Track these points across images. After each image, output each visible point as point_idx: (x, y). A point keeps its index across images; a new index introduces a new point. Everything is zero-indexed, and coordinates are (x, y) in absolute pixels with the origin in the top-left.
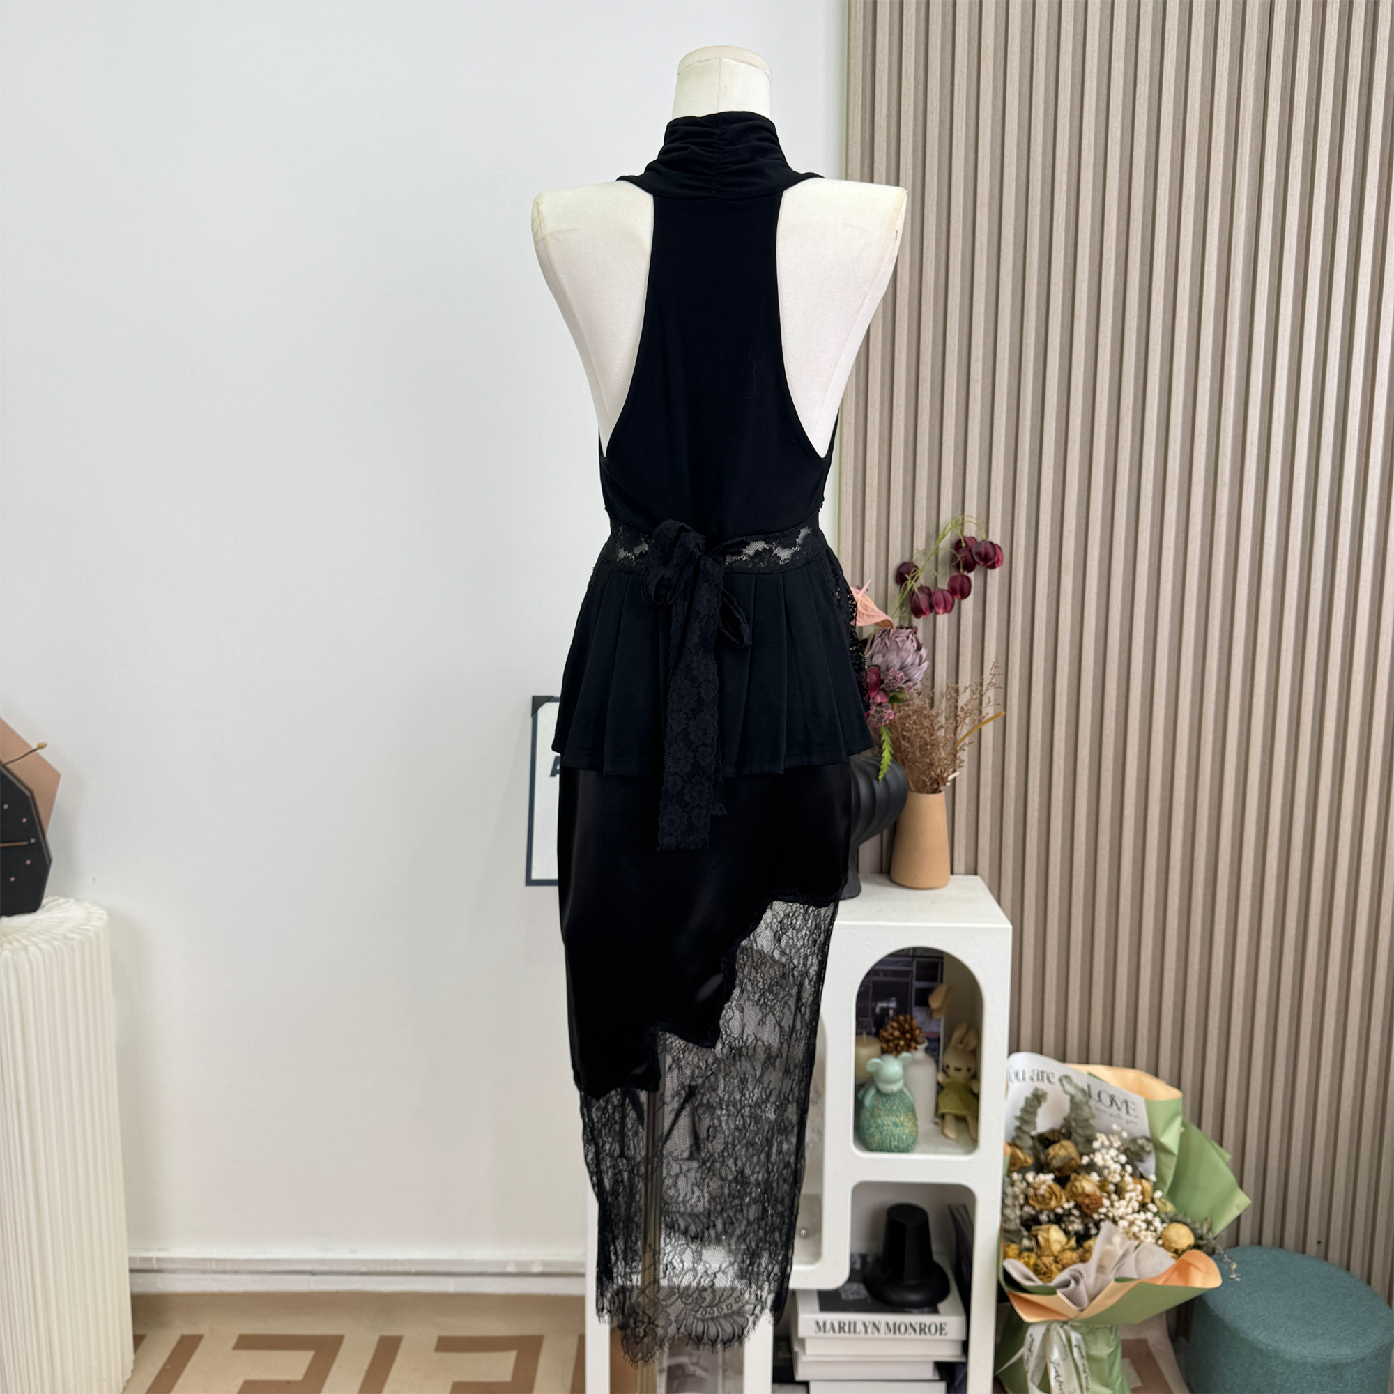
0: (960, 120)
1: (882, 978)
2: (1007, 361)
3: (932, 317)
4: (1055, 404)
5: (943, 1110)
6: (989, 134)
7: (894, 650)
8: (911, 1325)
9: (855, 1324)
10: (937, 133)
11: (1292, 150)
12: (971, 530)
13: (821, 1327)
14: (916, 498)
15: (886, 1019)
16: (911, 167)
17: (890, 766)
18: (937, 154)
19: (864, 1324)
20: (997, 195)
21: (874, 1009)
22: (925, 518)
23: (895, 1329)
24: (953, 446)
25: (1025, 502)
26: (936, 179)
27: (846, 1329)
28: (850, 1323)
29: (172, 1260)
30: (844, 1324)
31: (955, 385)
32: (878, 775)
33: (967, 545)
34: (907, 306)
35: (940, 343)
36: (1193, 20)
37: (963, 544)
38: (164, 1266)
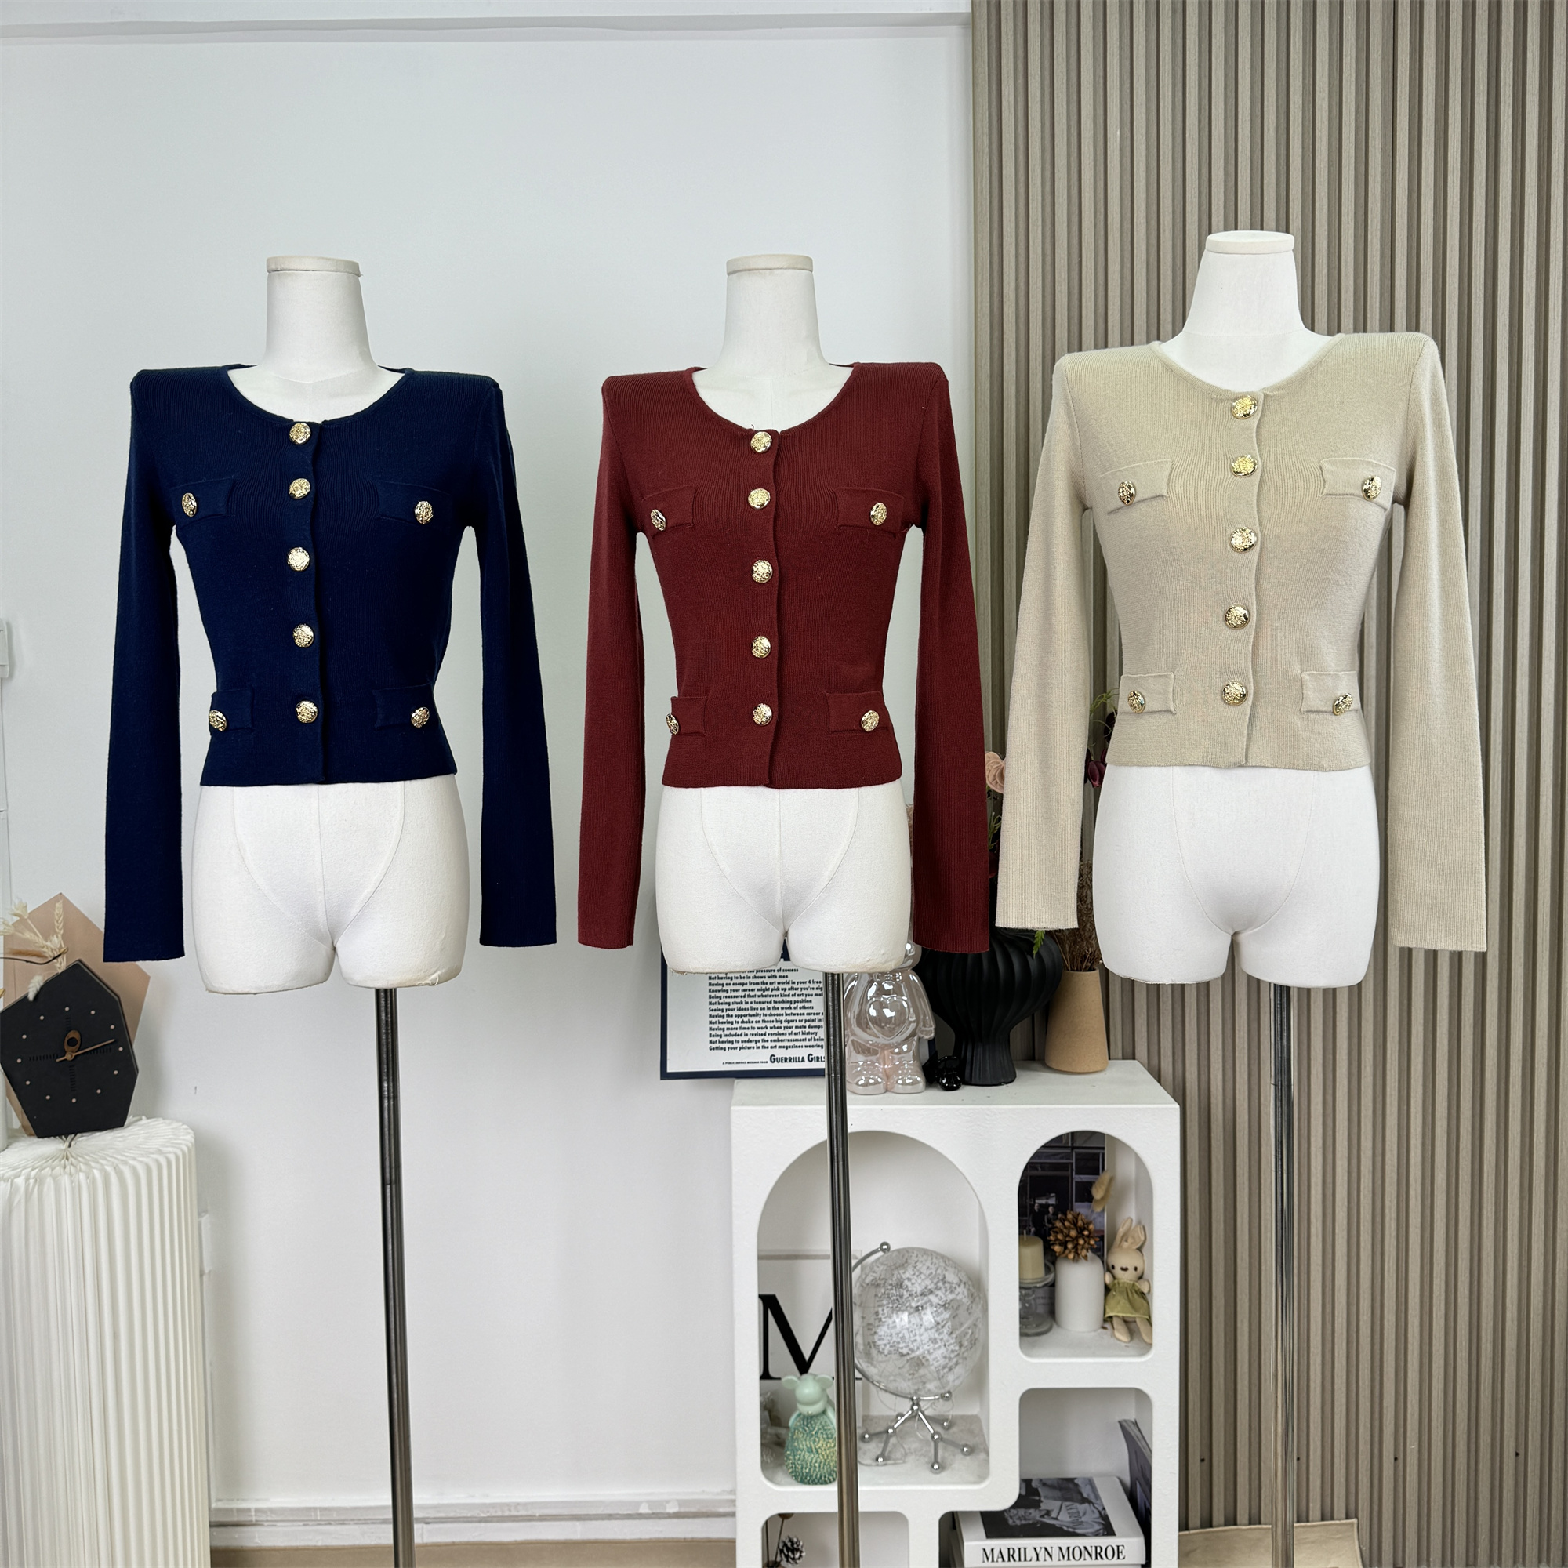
1: (1040, 1172)
5: (1109, 1314)
8: (1085, 1548)
9: (1025, 1549)
11: (1421, 314)
13: (988, 1555)
15: (1046, 1217)
17: (1043, 941)
19: (1035, 1549)
21: (1034, 1205)
23: (1069, 1553)
27: (1016, 1556)
28: (1019, 1549)
29: (272, 1511)
30: (1014, 1551)
32: (1032, 950)
36: (1317, 190)
38: (263, 1518)
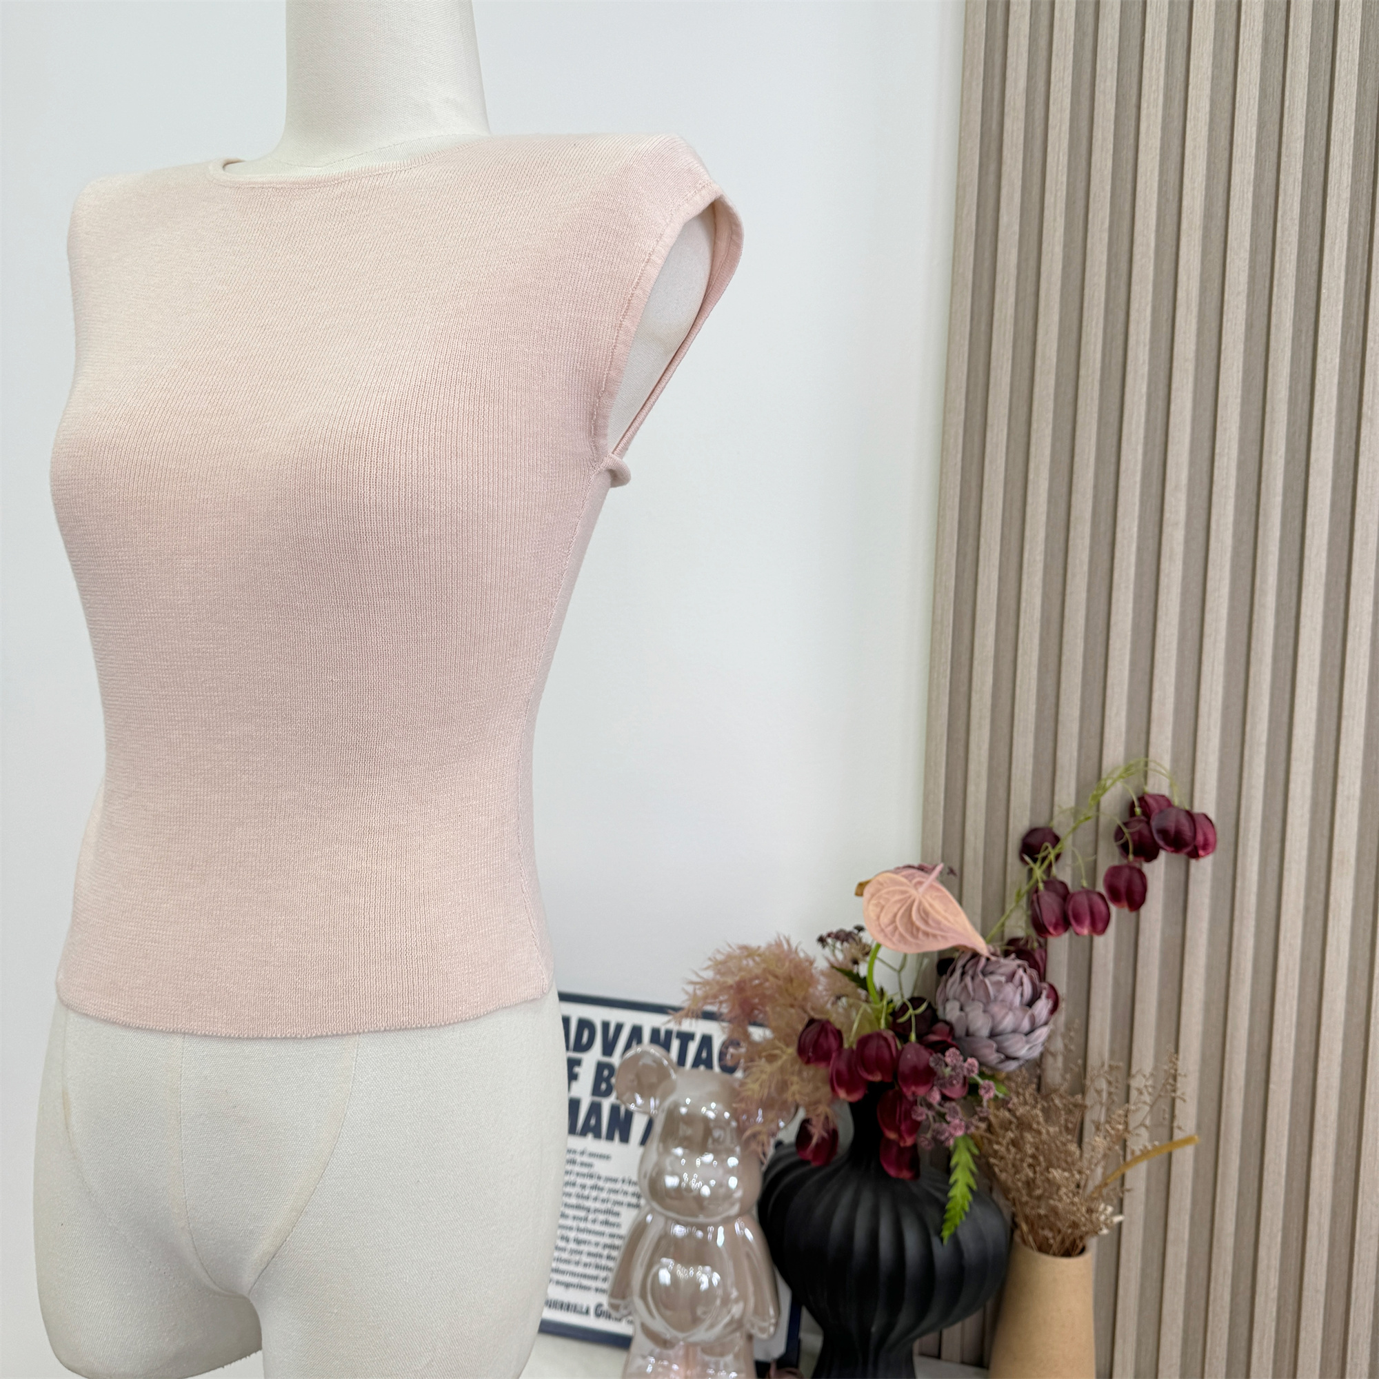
0: (1154, 88)
2: (1232, 492)
3: (1096, 415)
4: (1324, 570)
6: (1208, 108)
7: (979, 1001)
10: (1113, 112)
12: (1159, 785)
14: (1061, 718)
16: (1066, 169)
17: (966, 1213)
18: (1111, 146)
20: (1220, 212)
22: (1075, 754)
24: (1129, 633)
25: (1264, 738)
26: (1108, 188)
31: (1135, 529)
32: (942, 1225)
33: (1147, 812)
34: (1052, 397)
35: (1113, 459)
37: (1138, 810)
